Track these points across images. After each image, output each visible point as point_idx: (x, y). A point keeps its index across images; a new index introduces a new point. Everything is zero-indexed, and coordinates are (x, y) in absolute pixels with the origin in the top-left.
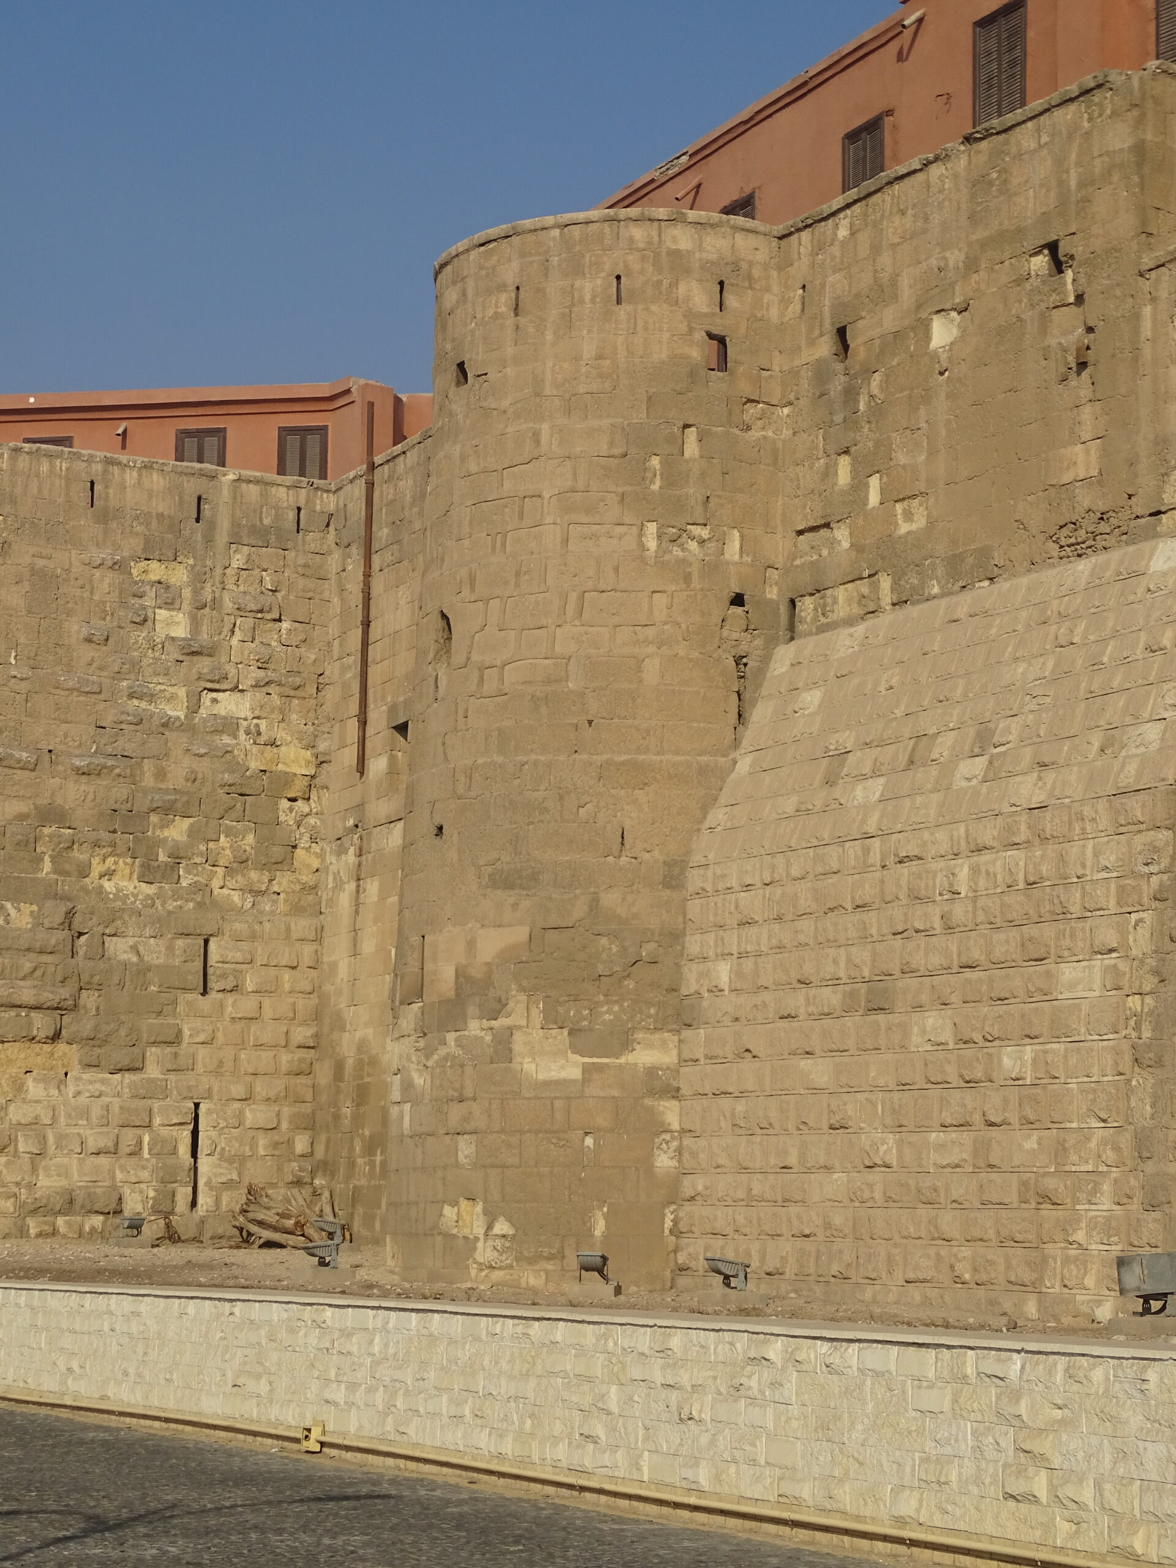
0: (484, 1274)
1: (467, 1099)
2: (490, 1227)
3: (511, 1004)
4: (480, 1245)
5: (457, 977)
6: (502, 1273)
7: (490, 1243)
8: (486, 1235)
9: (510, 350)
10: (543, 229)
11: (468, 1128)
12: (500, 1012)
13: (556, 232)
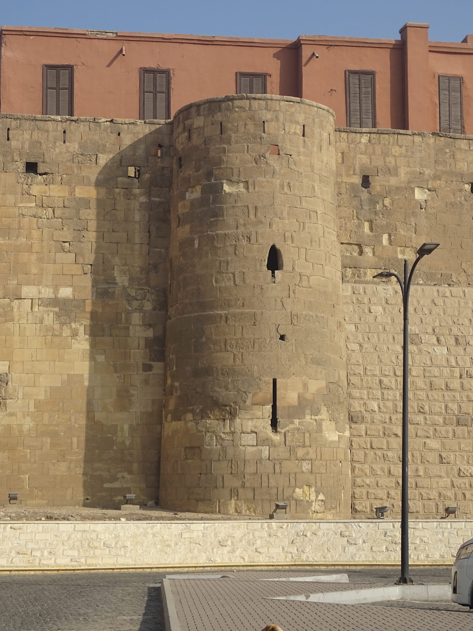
0: (315, 515)
1: (307, 446)
2: (317, 497)
3: (322, 410)
4: (314, 504)
5: (299, 397)
6: (321, 514)
7: (317, 503)
8: (316, 500)
9: (302, 149)
10: (312, 106)
11: (307, 458)
12: (318, 413)
13: (316, 109)
